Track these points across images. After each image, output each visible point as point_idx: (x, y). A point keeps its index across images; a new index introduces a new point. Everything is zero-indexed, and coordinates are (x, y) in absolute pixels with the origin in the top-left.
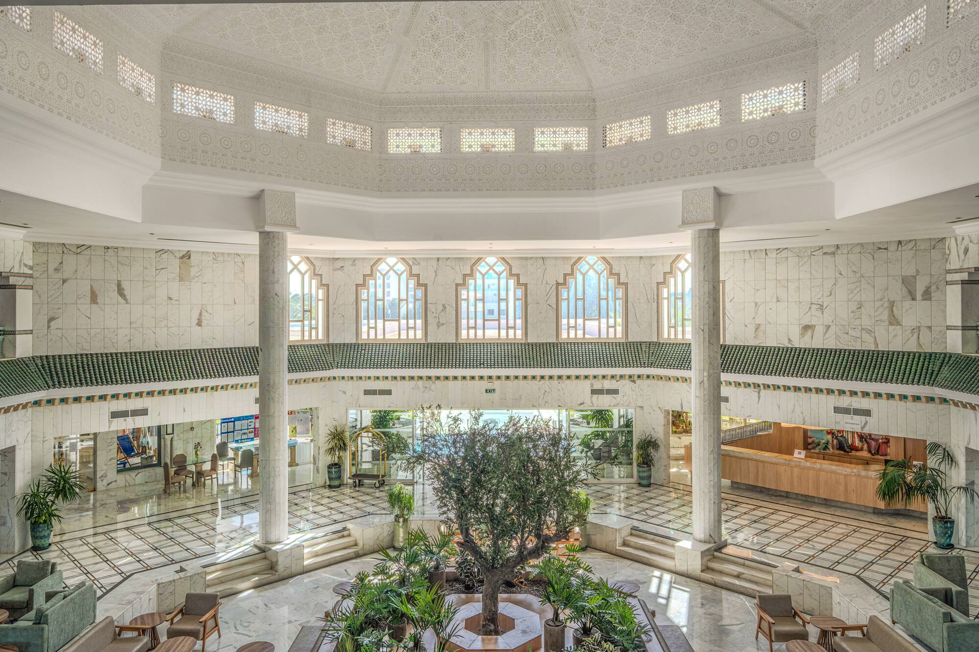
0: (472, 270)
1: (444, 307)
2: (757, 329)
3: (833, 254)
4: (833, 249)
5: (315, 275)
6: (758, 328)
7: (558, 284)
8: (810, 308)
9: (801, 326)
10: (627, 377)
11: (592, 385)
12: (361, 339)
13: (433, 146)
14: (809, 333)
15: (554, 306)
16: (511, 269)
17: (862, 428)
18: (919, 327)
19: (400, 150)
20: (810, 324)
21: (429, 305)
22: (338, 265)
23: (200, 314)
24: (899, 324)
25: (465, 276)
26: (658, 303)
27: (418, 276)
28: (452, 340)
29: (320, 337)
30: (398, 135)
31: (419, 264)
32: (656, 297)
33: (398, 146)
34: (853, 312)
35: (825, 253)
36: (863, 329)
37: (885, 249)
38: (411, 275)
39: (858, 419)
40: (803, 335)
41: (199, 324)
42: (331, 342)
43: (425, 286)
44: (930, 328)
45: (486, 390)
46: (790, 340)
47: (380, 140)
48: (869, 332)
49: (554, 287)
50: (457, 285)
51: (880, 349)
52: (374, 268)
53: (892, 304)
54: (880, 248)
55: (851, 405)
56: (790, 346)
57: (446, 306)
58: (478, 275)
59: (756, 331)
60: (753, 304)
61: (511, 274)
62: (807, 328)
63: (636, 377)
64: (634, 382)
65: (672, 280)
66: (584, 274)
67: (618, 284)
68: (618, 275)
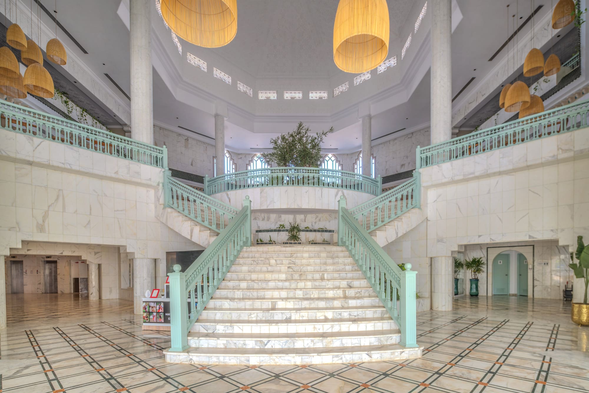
5: (232, 159)
13: (274, 97)
14: (403, 167)
19: (263, 98)
22: (240, 157)
23: (192, 162)
30: (262, 93)
32: (353, 168)
33: (262, 97)
41: (192, 165)
47: (256, 95)
56: (397, 173)
62: (403, 165)
65: (358, 162)
66: (327, 161)
67: (340, 165)
68: (340, 161)
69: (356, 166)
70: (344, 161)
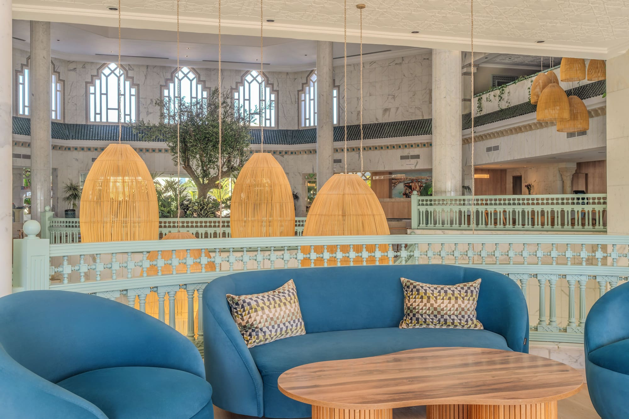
0: (172, 76)
1: (152, 101)
3: (400, 64)
4: (400, 61)
5: (55, 72)
6: (359, 113)
7: (232, 89)
8: (388, 98)
9: (383, 109)
10: (278, 153)
12: (90, 122)
14: (388, 113)
16: (199, 77)
17: (415, 166)
20: (388, 107)
21: (140, 99)
22: (72, 66)
25: (167, 80)
26: (298, 104)
27: (132, 78)
29: (58, 118)
31: (133, 70)
32: (297, 100)
34: (411, 98)
35: (396, 64)
36: (416, 108)
37: (428, 59)
38: (127, 77)
39: (413, 161)
40: (384, 114)
42: (66, 122)
43: (138, 85)
46: (377, 119)
48: (419, 109)
49: (229, 90)
50: (161, 86)
51: (425, 118)
52: (100, 71)
53: (431, 91)
54: (425, 59)
55: (409, 154)
56: (377, 122)
57: (154, 100)
58: (177, 81)
59: (357, 116)
60: (356, 99)
61: (200, 81)
62: (386, 110)
63: (284, 153)
64: (283, 156)
65: (307, 88)
66: (249, 83)
67: (273, 91)
68: (272, 85)
69: (303, 95)
70: (280, 85)
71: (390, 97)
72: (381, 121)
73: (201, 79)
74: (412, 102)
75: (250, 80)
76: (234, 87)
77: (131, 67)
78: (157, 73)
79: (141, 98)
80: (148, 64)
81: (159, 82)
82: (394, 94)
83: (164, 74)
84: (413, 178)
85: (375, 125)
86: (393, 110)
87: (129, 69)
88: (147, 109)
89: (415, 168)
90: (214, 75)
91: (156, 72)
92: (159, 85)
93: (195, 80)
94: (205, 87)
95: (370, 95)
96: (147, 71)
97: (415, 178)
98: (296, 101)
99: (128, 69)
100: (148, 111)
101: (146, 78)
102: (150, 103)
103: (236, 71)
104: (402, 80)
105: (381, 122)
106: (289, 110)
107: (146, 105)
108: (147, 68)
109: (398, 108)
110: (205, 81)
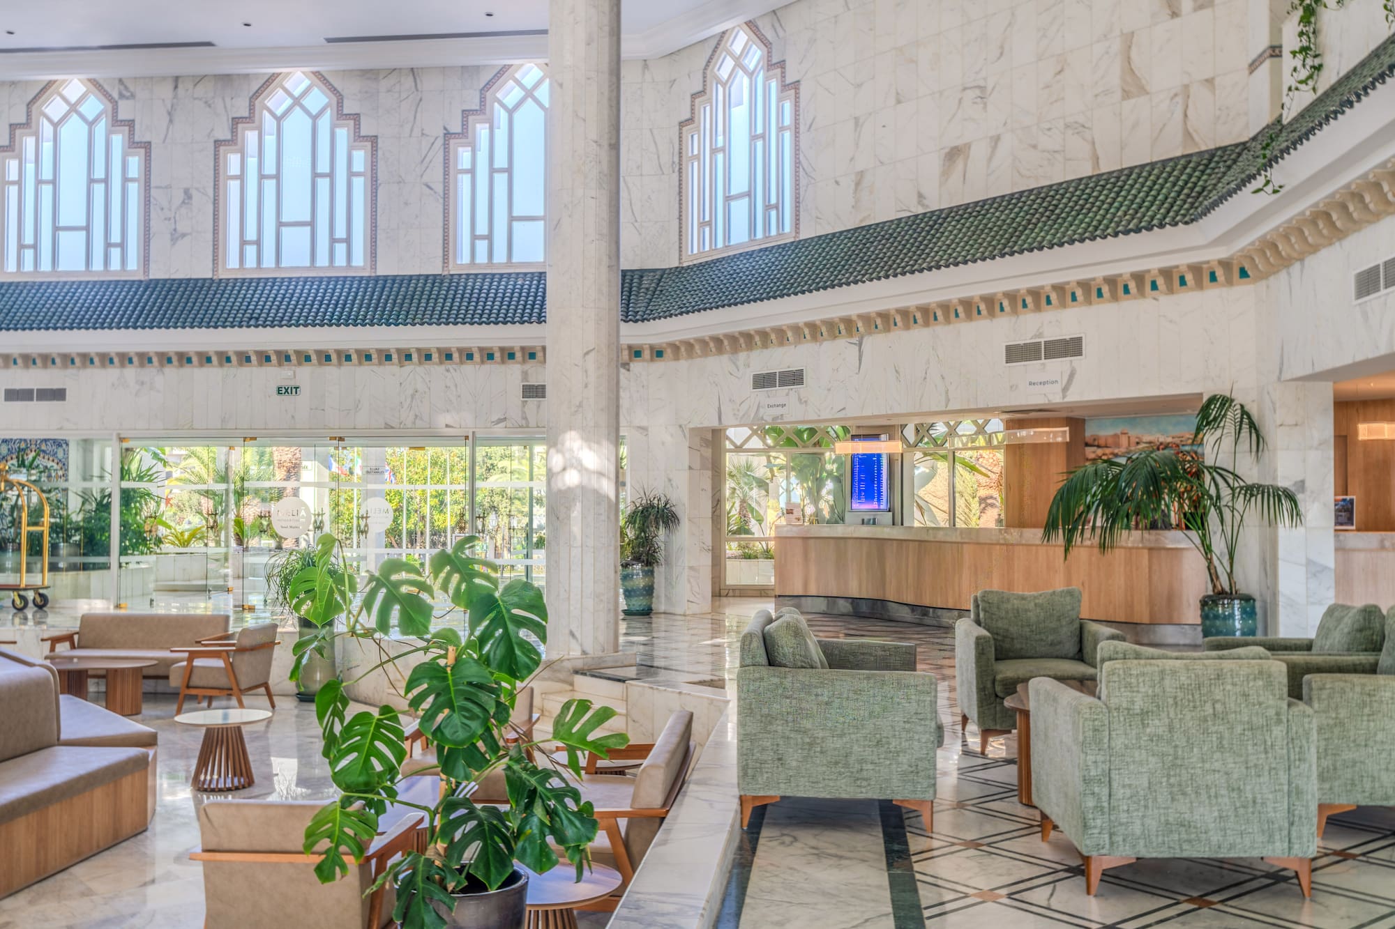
0: (252, 108)
1: (188, 194)
2: (858, 184)
6: (860, 178)
7: (448, 135)
8: (960, 101)
9: (943, 152)
11: (525, 375)
12: (5, 273)
14: (959, 166)
15: (439, 188)
16: (340, 104)
17: (1065, 390)
18: (1186, 87)
20: (960, 142)
21: (153, 191)
24: (1143, 90)
25: (236, 121)
26: (680, 173)
27: (130, 124)
28: (202, 271)
31: (133, 96)
32: (676, 158)
34: (1047, 87)
36: (1067, 126)
38: (116, 122)
39: (1058, 367)
40: (946, 173)
43: (147, 146)
44: (1210, 82)
45: (279, 390)
46: (920, 196)
48: (1080, 129)
49: (440, 142)
50: (218, 143)
51: (1103, 169)
52: (34, 108)
53: (1128, 40)
55: (1040, 335)
57: (194, 193)
58: (269, 122)
59: (855, 192)
60: (852, 124)
61: (341, 115)
62: (954, 154)
63: (626, 354)
65: (706, 109)
66: (511, 112)
69: (695, 137)
71: (971, 94)
72: (938, 201)
73: (346, 111)
74: (1052, 103)
75: (510, 101)
76: (456, 127)
77: (126, 88)
78: (206, 102)
79: (157, 187)
80: (177, 72)
81: (212, 130)
82: (982, 83)
83: (228, 100)
84: (1162, 439)
85: (914, 220)
86: (979, 152)
87: (121, 96)
88: (173, 221)
89: (1064, 397)
90: (389, 91)
91: (201, 99)
92: (212, 141)
93: (328, 113)
94: (359, 137)
95: (899, 102)
96: (175, 97)
97: (1169, 440)
98: (673, 162)
99: (115, 95)
100: (175, 230)
101: (171, 121)
102: (183, 202)
103: (464, 68)
104: (1013, 14)
105: (935, 206)
106: (649, 198)
107: (170, 210)
108: (176, 87)
109: (996, 140)
110: (358, 115)
